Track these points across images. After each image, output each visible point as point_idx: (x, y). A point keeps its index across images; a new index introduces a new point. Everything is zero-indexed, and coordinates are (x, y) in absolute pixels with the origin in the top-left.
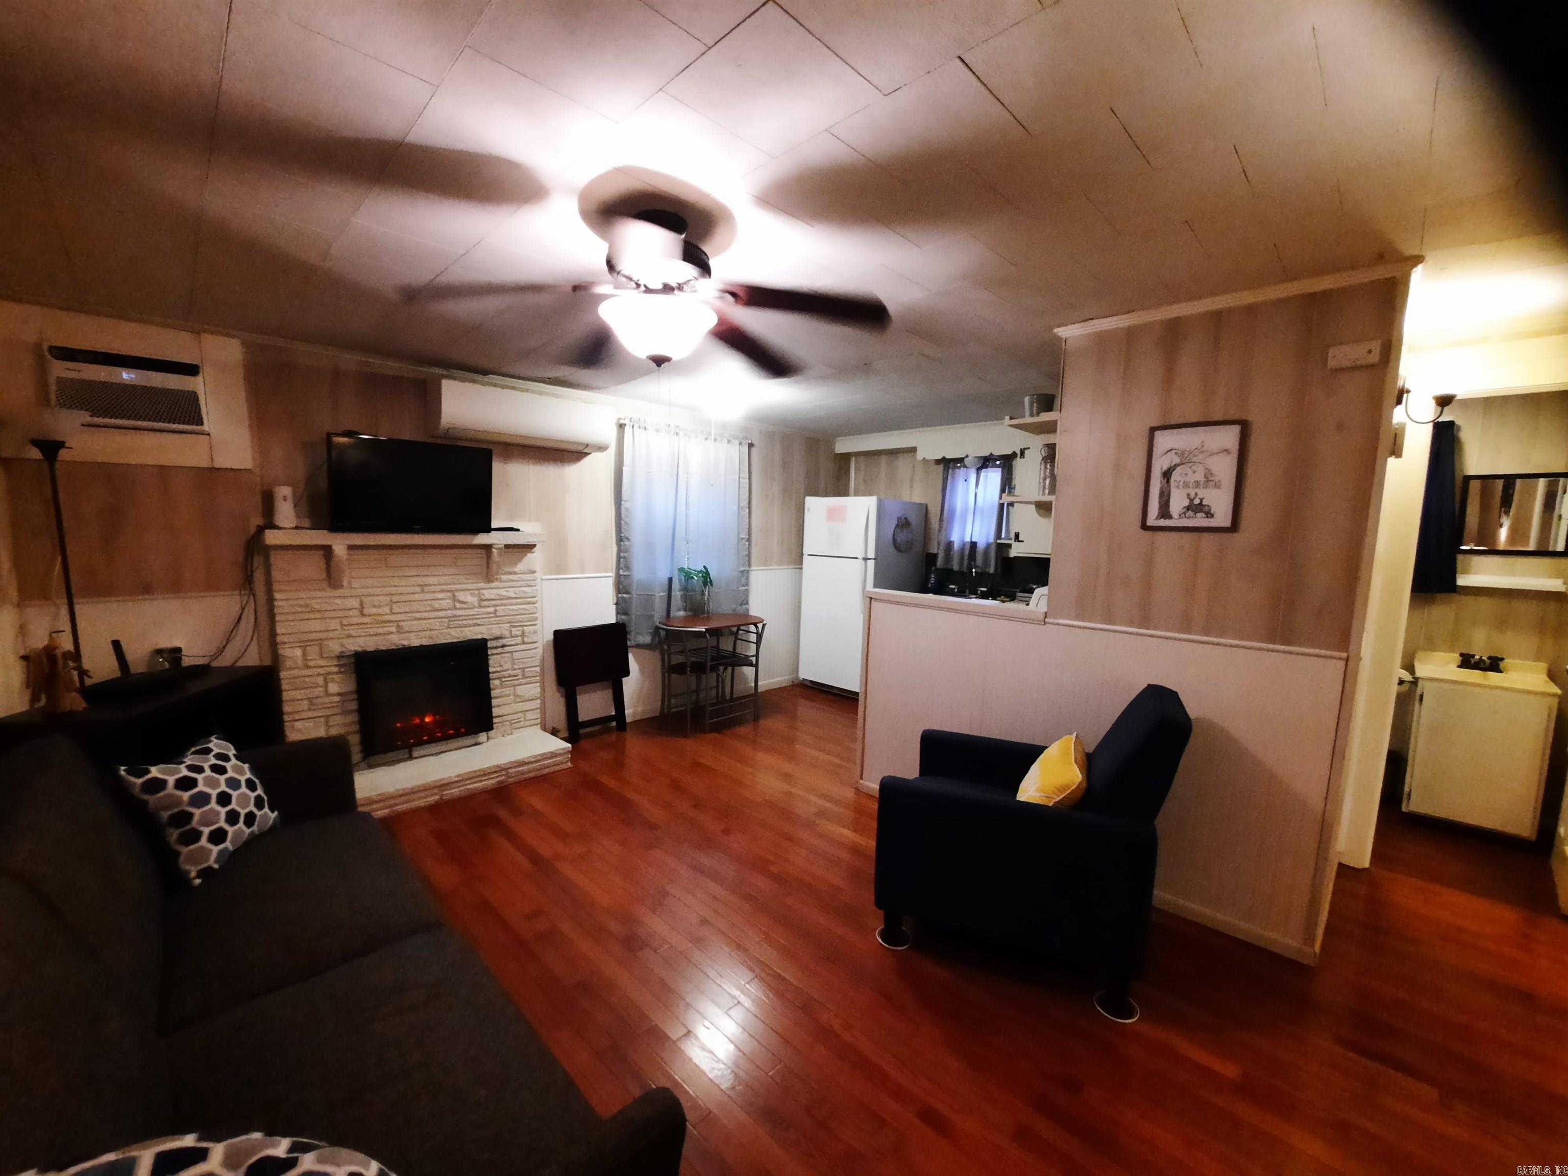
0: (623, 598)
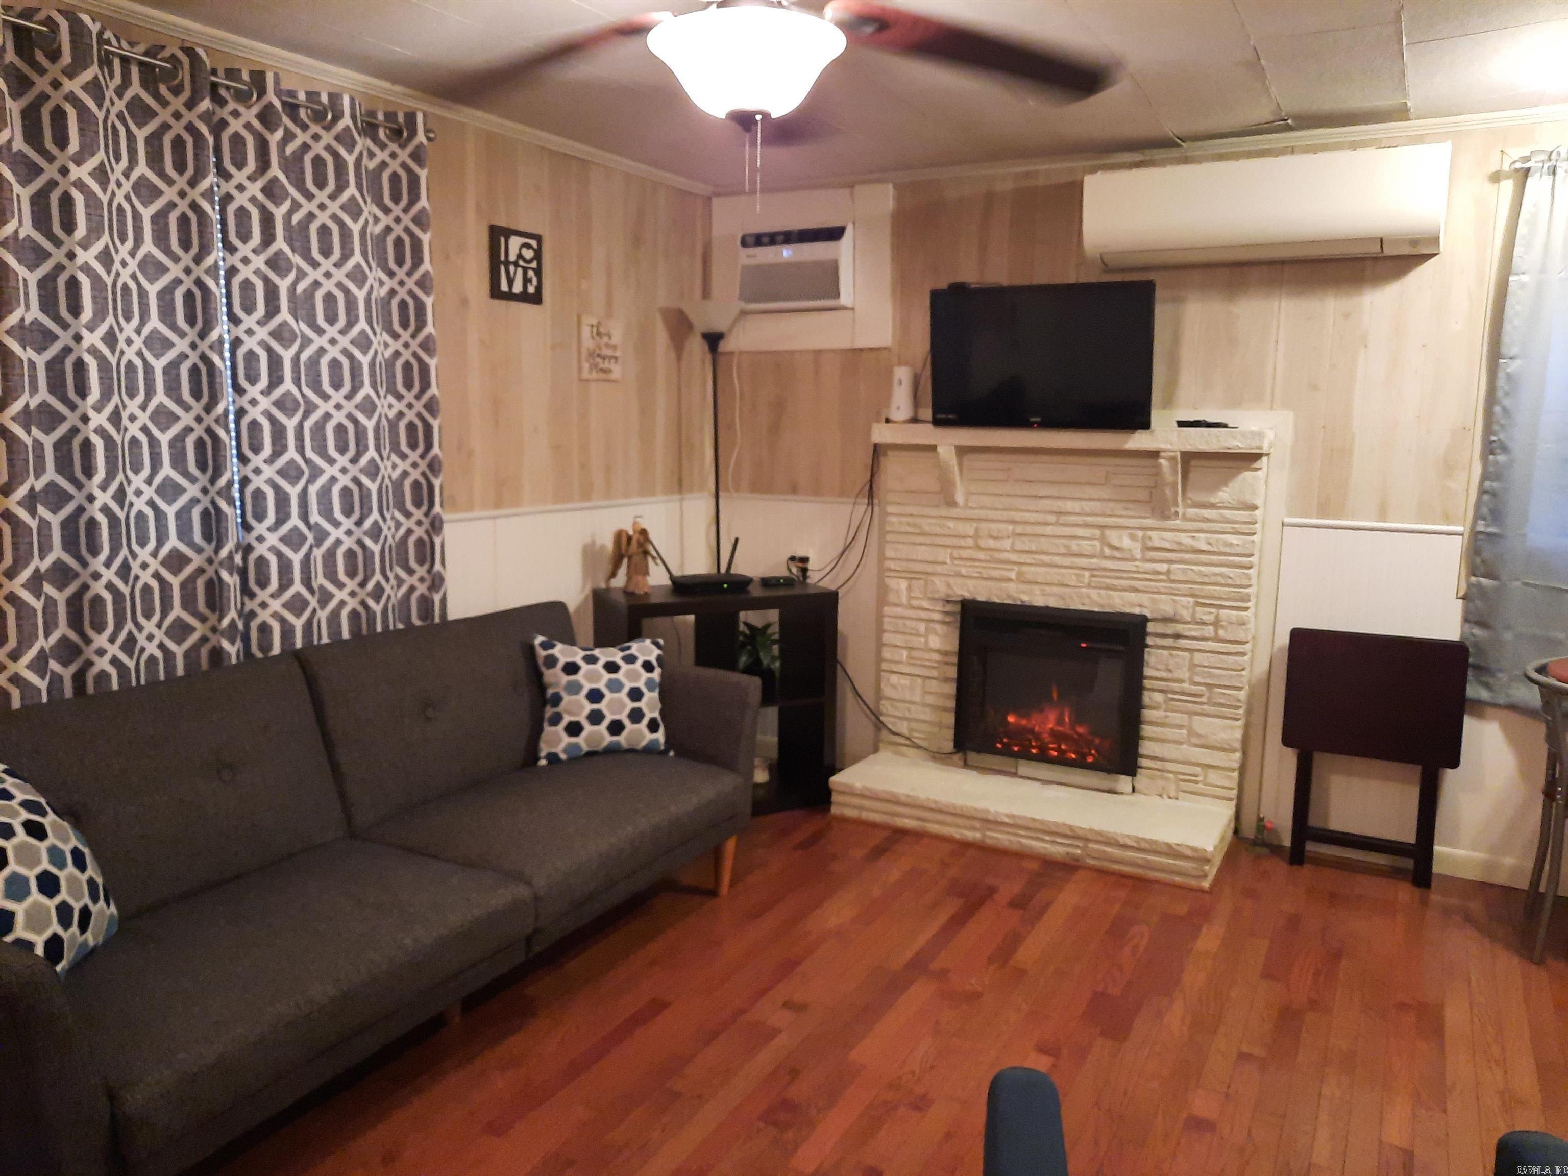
0: (1479, 586)
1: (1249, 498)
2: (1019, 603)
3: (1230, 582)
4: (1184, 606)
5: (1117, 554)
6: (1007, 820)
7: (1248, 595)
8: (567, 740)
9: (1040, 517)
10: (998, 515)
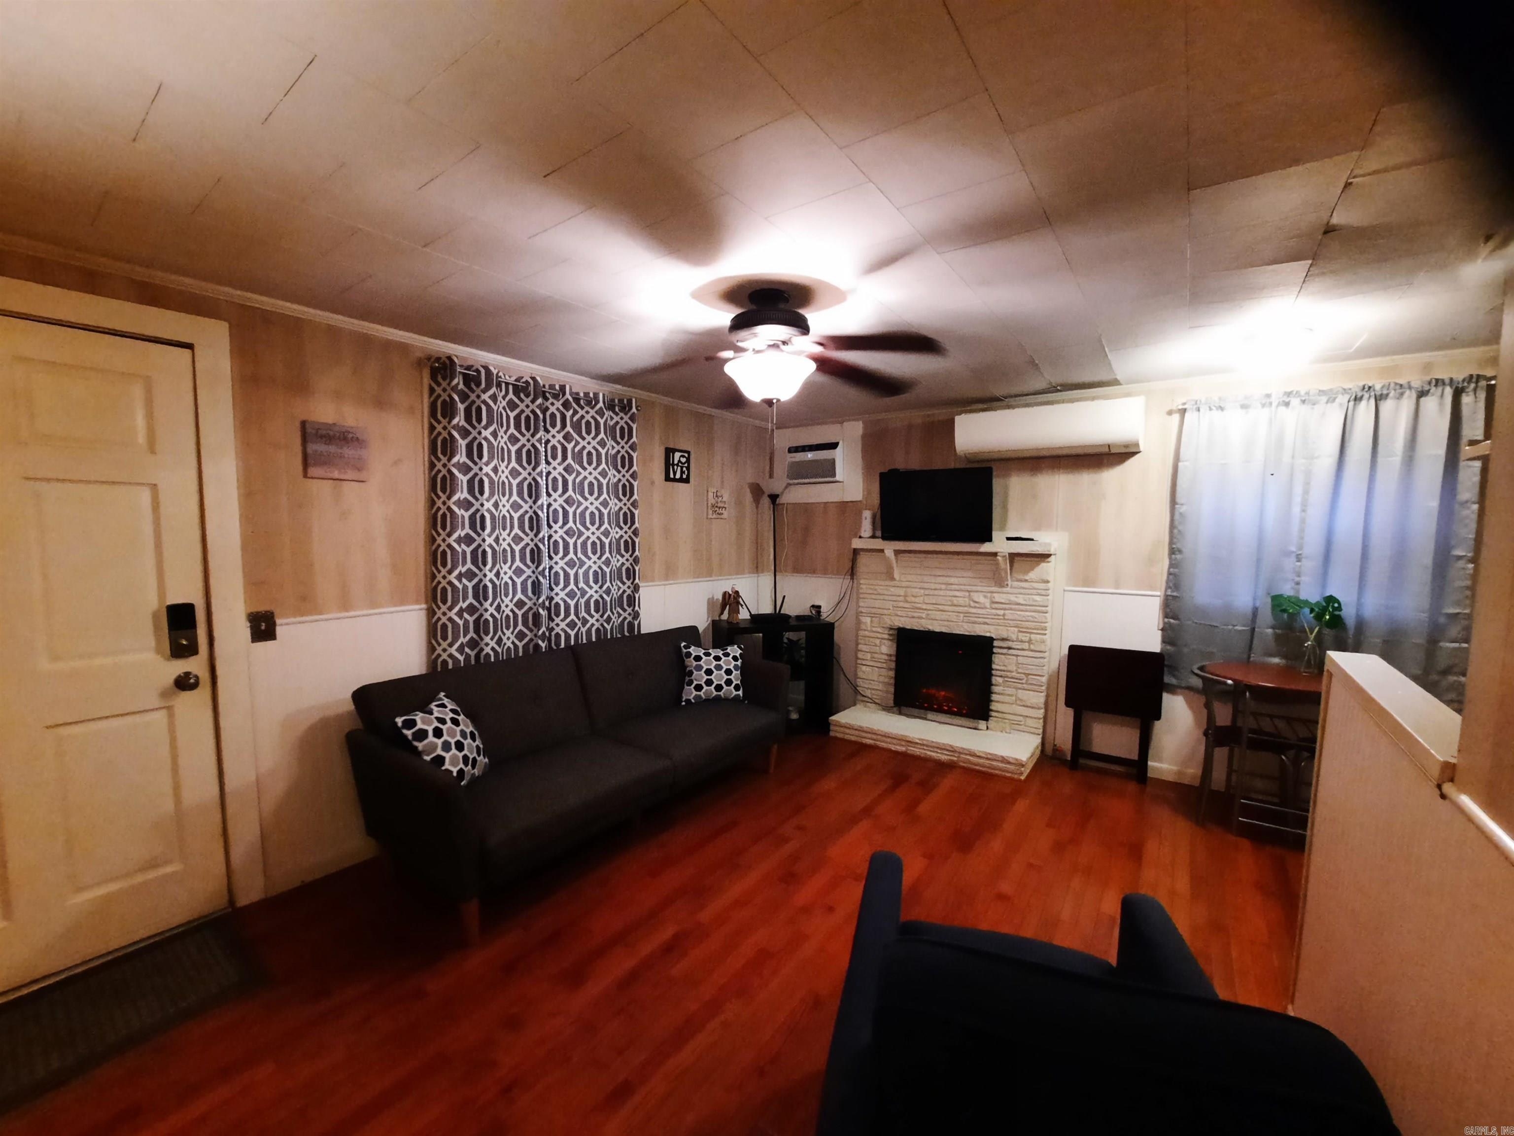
0: (1169, 623)
1: (1045, 577)
2: (927, 630)
3: (1036, 620)
4: (1012, 633)
5: (977, 605)
6: (918, 741)
7: (1046, 627)
8: (695, 693)
9: (937, 586)
10: (915, 585)
